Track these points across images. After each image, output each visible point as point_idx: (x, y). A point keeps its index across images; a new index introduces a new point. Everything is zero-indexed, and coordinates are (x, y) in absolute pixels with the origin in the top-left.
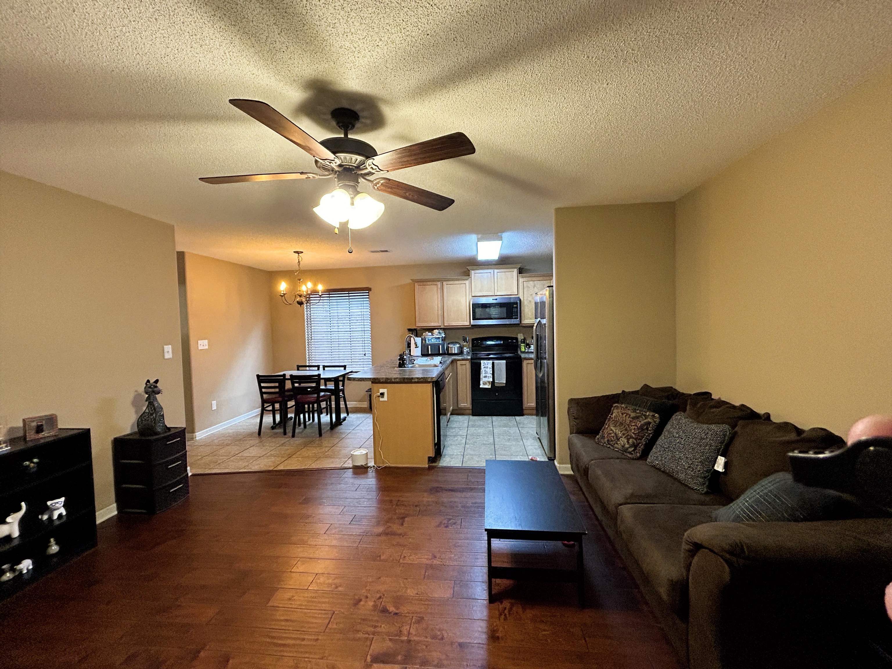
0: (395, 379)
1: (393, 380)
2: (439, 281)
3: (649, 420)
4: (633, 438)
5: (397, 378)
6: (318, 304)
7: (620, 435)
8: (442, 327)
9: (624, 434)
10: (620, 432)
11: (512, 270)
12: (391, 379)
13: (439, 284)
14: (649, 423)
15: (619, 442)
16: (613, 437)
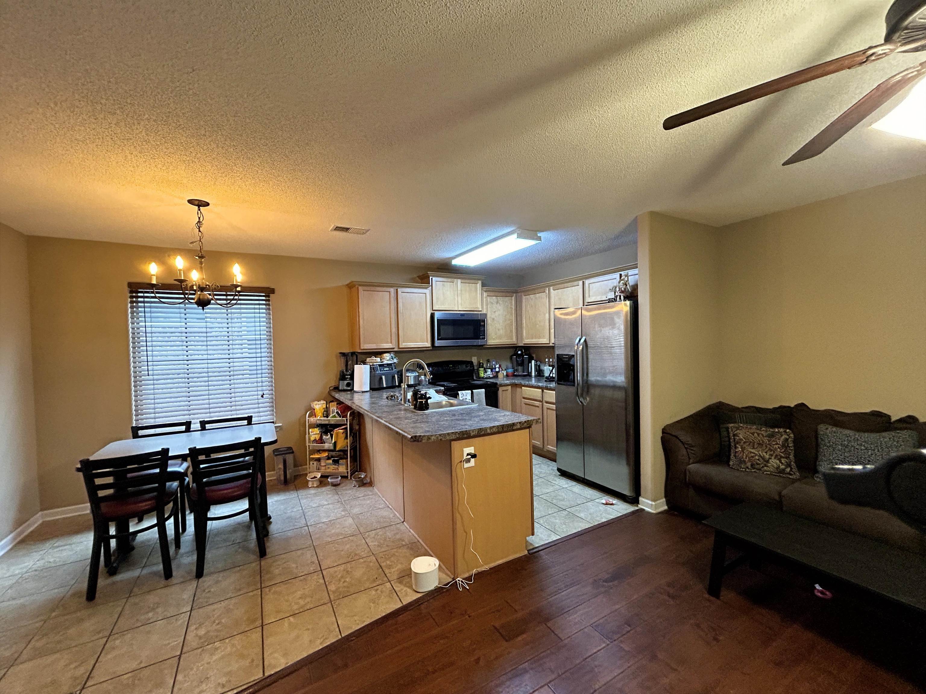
0: (491, 428)
1: (488, 431)
2: (392, 287)
3: (785, 436)
4: (784, 458)
5: (493, 427)
6: (234, 306)
7: (768, 457)
8: (396, 350)
9: (772, 455)
10: (765, 454)
11: (476, 281)
12: (486, 429)
13: (392, 290)
14: (787, 440)
15: (769, 465)
16: (758, 460)
